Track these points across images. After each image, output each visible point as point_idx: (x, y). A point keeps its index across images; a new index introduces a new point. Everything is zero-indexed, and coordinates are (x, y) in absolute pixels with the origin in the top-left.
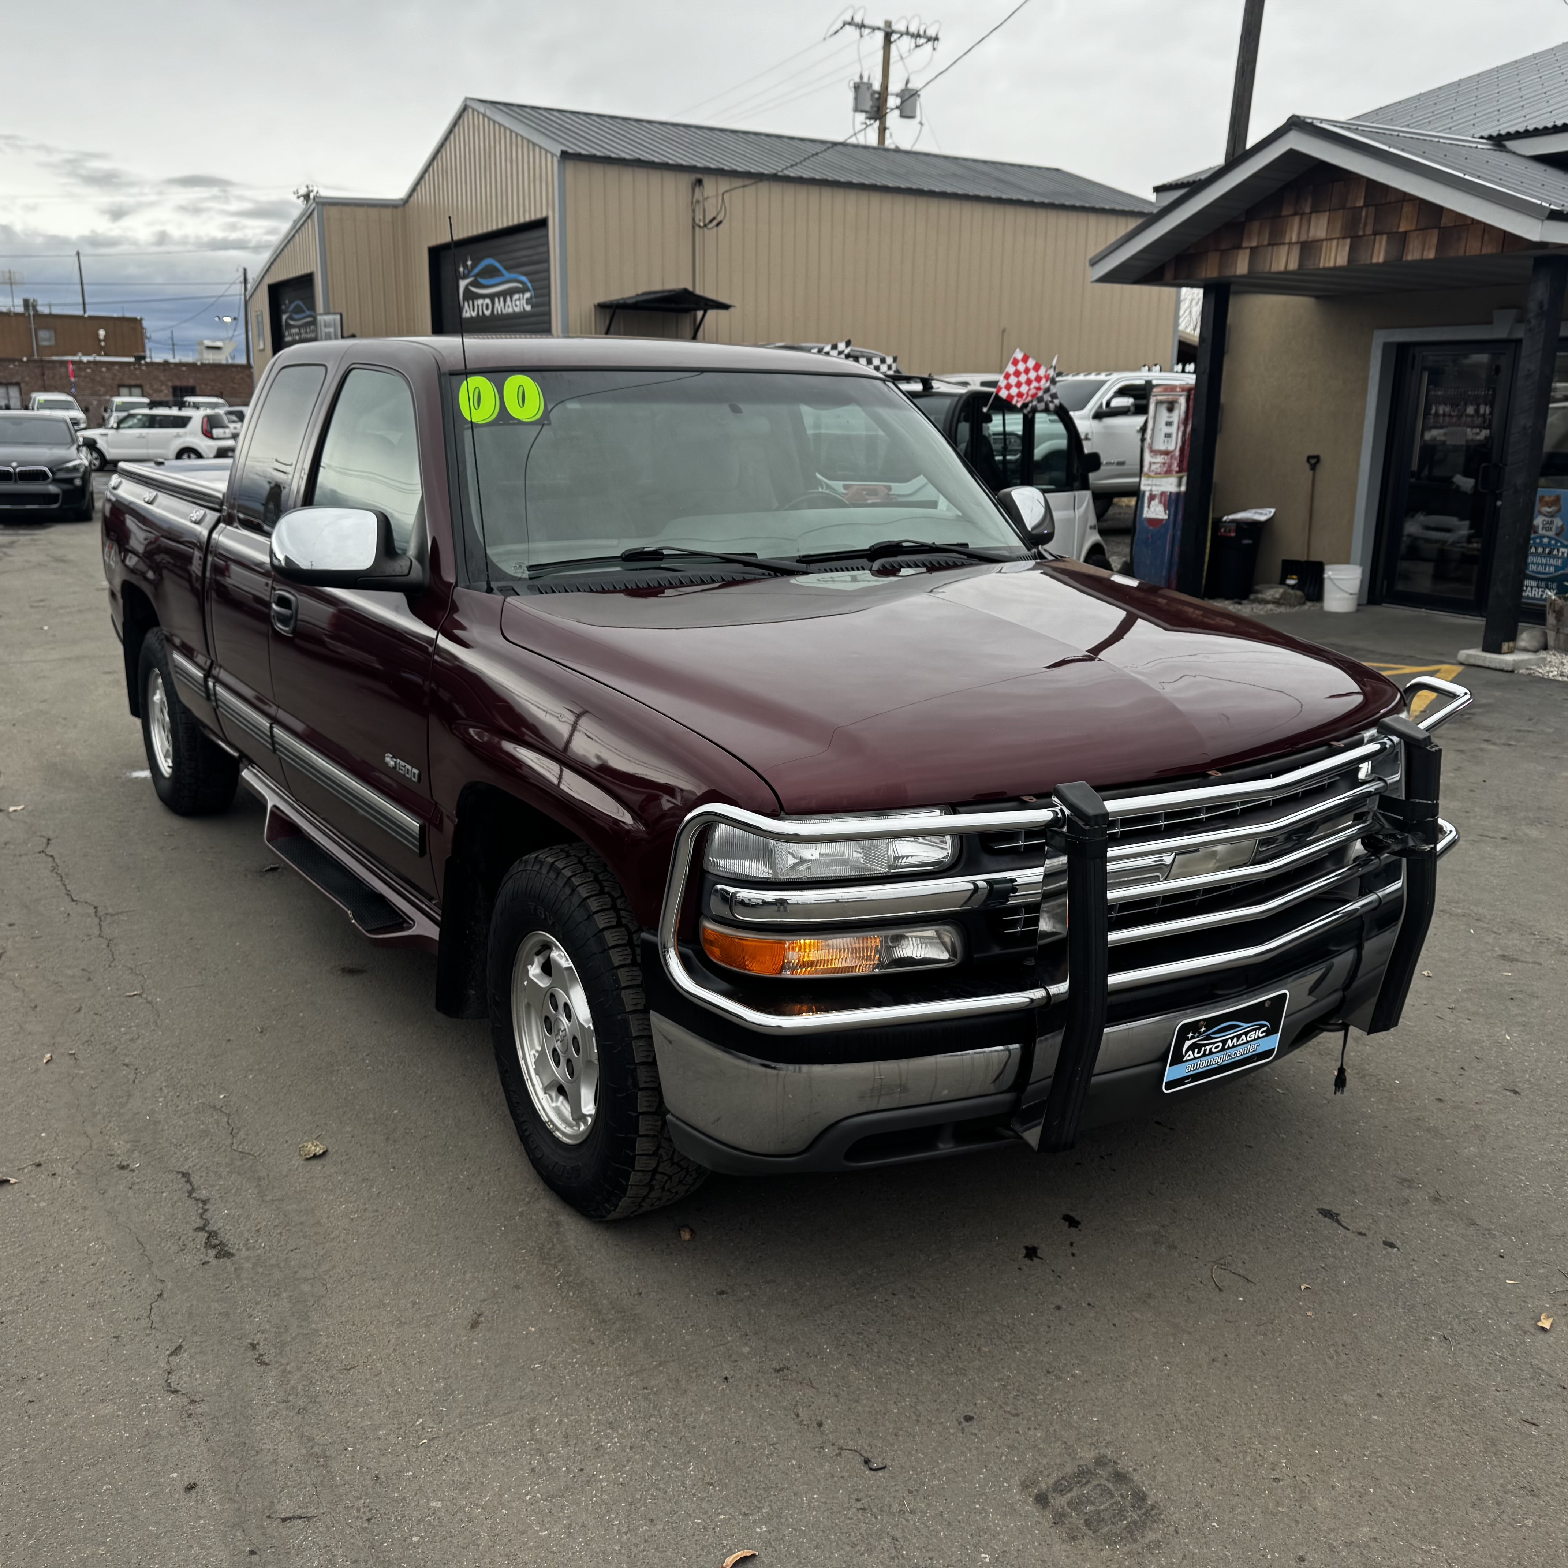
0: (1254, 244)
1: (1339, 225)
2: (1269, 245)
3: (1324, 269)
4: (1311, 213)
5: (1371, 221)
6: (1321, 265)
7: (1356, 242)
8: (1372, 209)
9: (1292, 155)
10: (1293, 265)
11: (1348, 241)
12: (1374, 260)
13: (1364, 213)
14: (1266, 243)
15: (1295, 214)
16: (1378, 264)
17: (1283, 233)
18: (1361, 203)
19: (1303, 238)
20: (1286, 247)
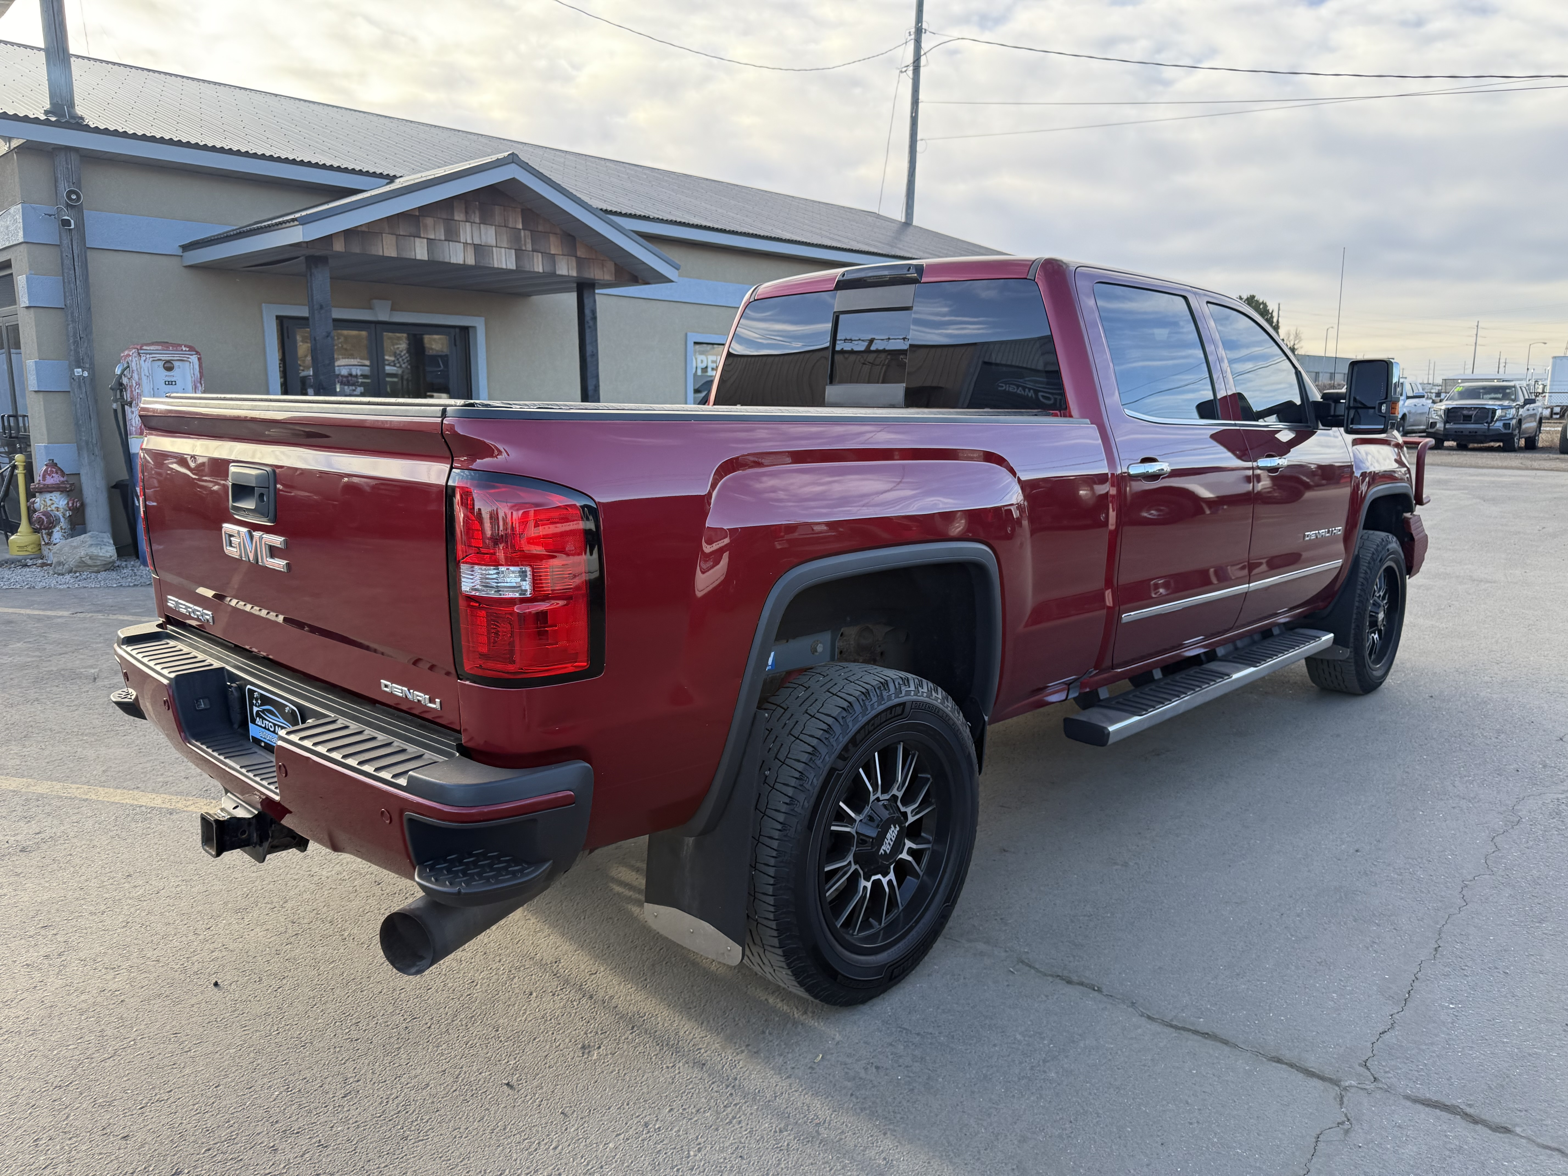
0: (432, 237)
1: (505, 238)
2: (445, 240)
3: (498, 268)
5: (529, 241)
7: (519, 253)
8: (528, 233)
9: (513, 182)
10: (471, 261)
11: (513, 251)
12: (536, 270)
13: (522, 234)
14: (443, 238)
15: (466, 221)
16: (539, 272)
17: (458, 234)
18: (520, 226)
19: (477, 241)
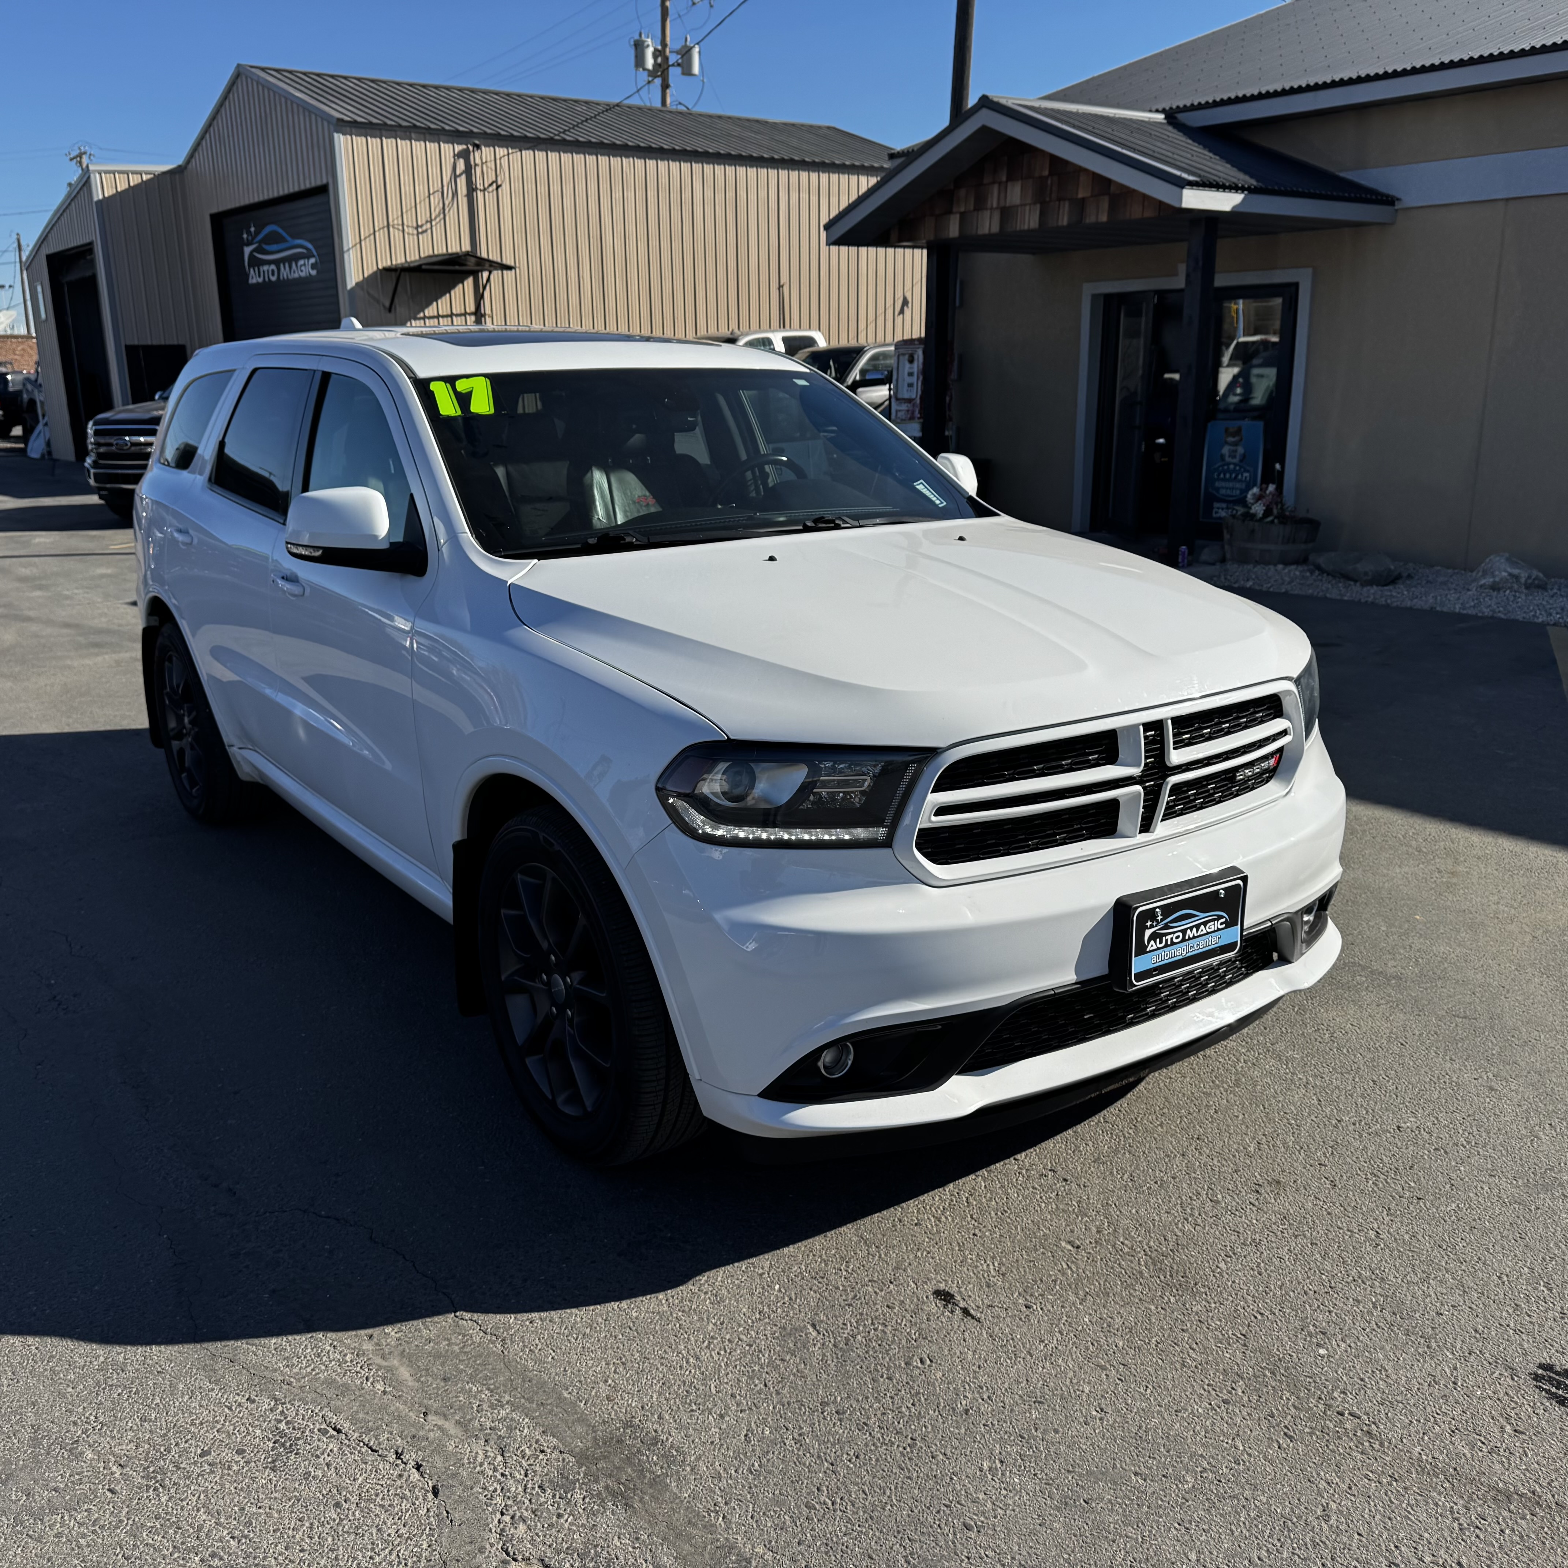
0: (962, 209)
4: (1007, 182)
5: (1055, 189)
6: (1018, 228)
7: (1045, 207)
8: (1055, 180)
9: (985, 130)
10: (995, 229)
11: (1038, 206)
12: (1060, 224)
13: (1049, 182)
14: (972, 208)
15: (994, 183)
16: (1063, 226)
18: (1046, 173)
19: (1002, 204)
20: (988, 212)
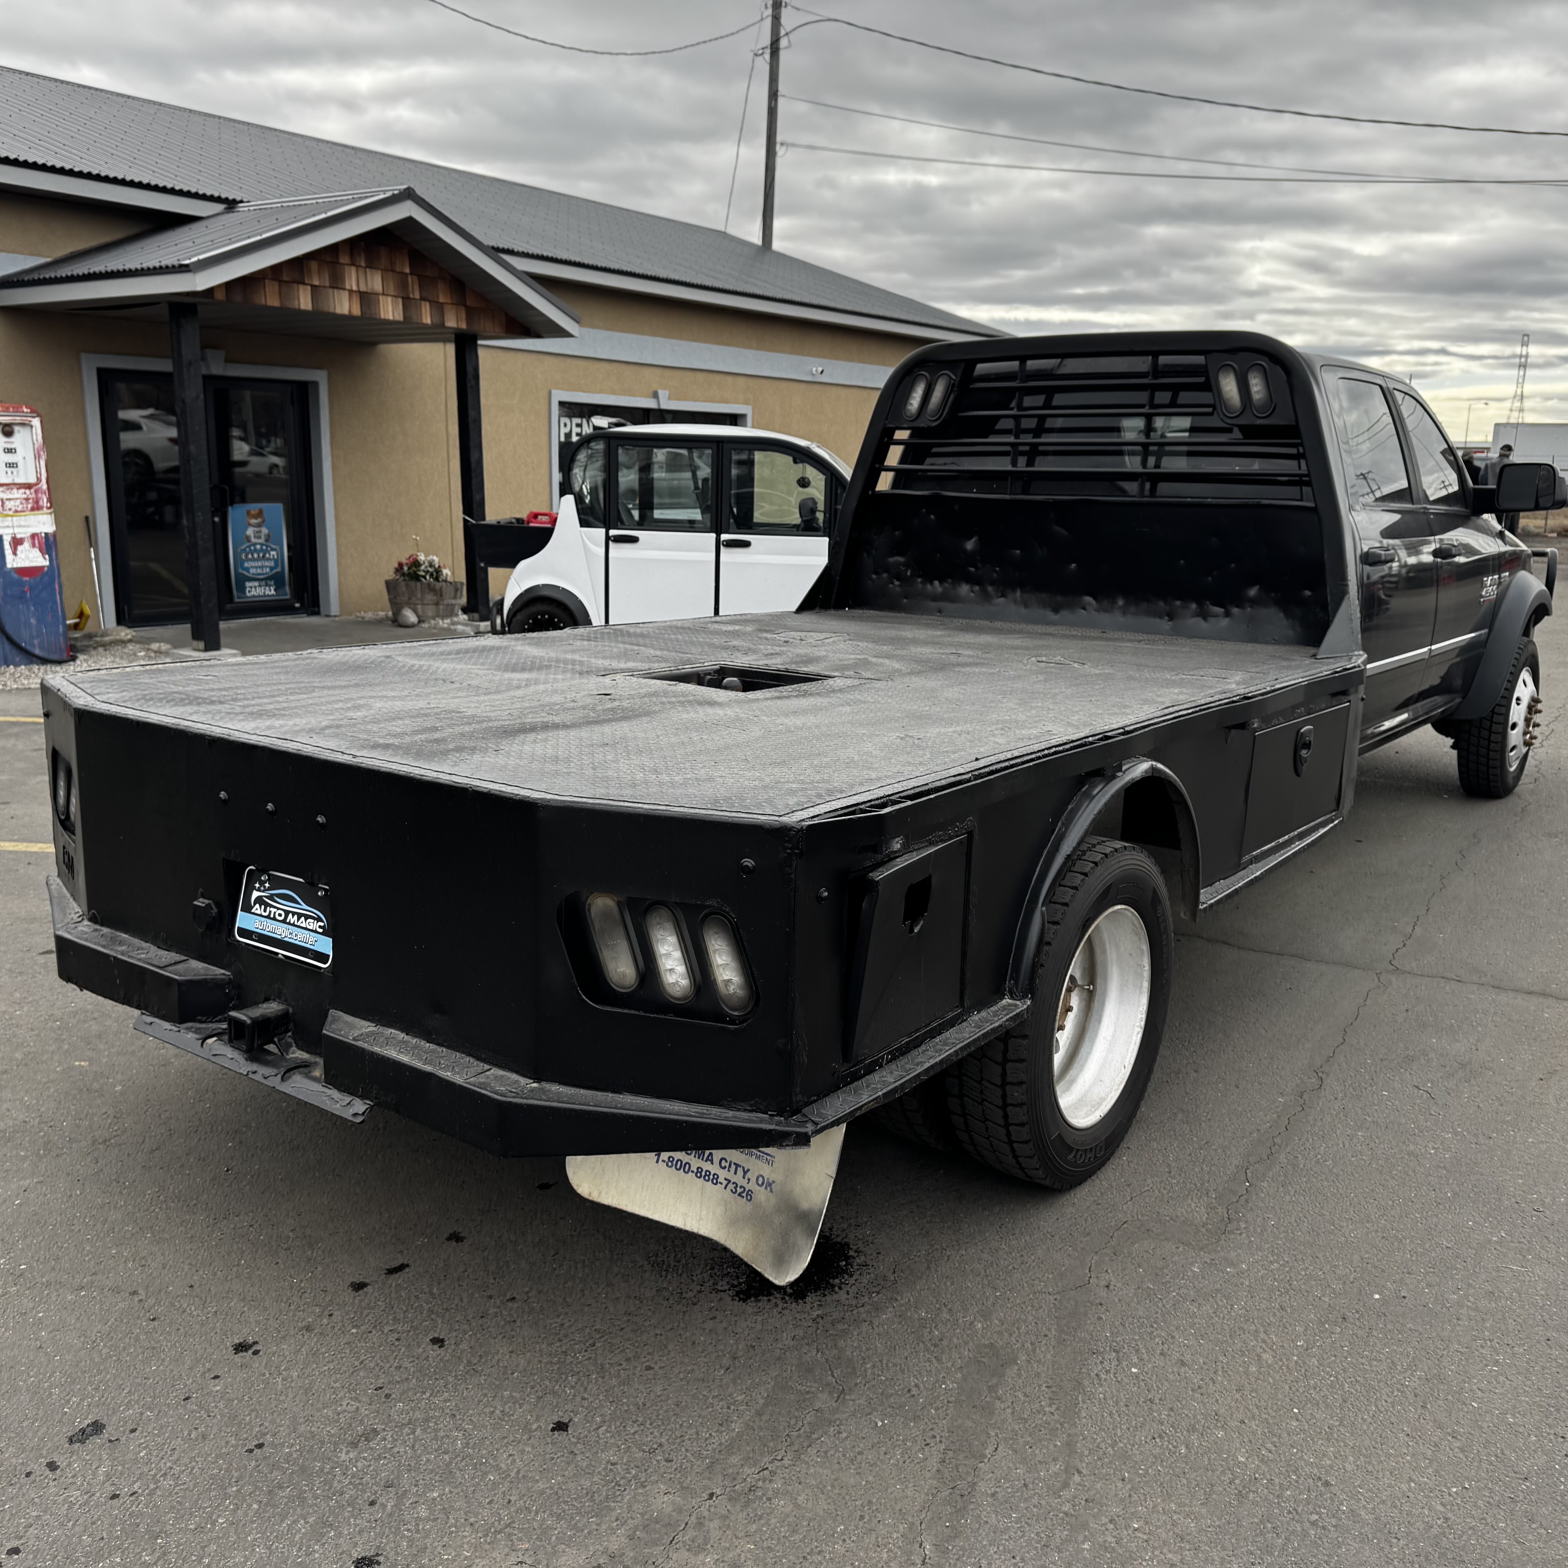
0: (316, 283)
1: (391, 284)
2: (330, 287)
3: (385, 320)
5: (417, 288)
7: (407, 301)
8: (416, 278)
9: (410, 221)
10: (357, 311)
11: (400, 300)
12: (424, 321)
13: (411, 280)
14: (327, 284)
15: (353, 264)
16: (427, 324)
17: (343, 280)
18: (407, 270)
19: (363, 288)
20: (347, 293)
